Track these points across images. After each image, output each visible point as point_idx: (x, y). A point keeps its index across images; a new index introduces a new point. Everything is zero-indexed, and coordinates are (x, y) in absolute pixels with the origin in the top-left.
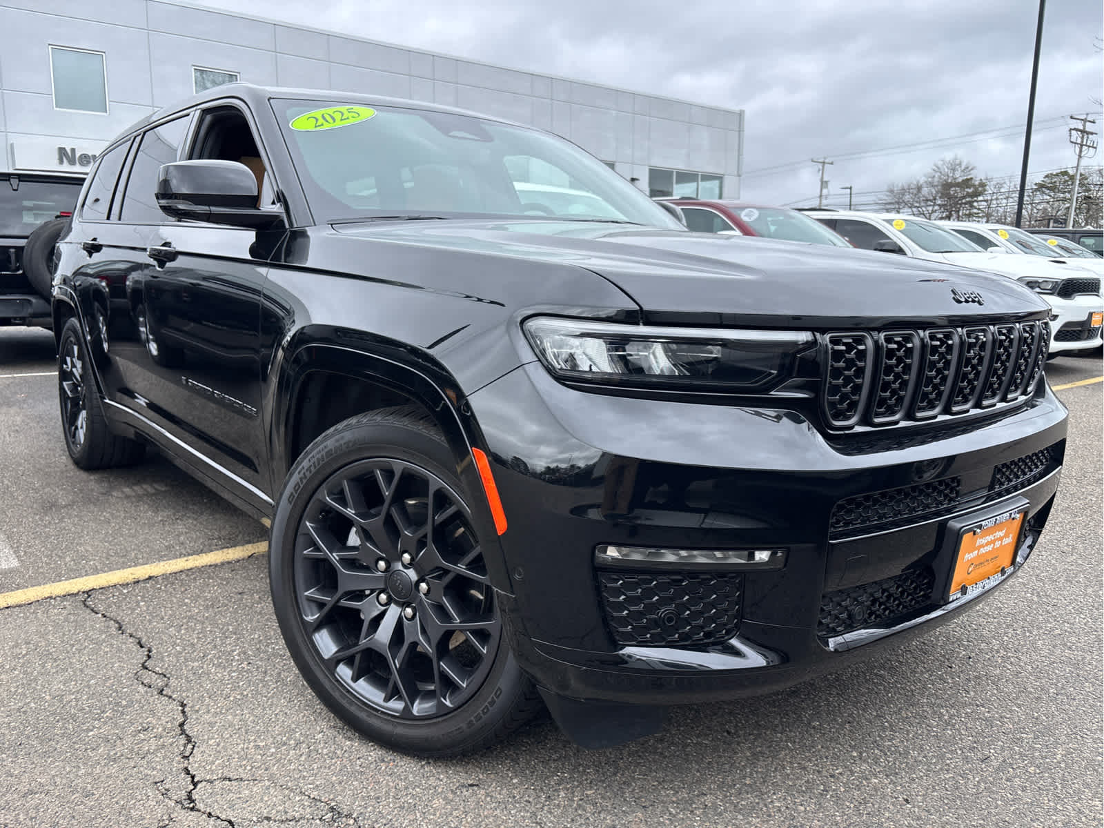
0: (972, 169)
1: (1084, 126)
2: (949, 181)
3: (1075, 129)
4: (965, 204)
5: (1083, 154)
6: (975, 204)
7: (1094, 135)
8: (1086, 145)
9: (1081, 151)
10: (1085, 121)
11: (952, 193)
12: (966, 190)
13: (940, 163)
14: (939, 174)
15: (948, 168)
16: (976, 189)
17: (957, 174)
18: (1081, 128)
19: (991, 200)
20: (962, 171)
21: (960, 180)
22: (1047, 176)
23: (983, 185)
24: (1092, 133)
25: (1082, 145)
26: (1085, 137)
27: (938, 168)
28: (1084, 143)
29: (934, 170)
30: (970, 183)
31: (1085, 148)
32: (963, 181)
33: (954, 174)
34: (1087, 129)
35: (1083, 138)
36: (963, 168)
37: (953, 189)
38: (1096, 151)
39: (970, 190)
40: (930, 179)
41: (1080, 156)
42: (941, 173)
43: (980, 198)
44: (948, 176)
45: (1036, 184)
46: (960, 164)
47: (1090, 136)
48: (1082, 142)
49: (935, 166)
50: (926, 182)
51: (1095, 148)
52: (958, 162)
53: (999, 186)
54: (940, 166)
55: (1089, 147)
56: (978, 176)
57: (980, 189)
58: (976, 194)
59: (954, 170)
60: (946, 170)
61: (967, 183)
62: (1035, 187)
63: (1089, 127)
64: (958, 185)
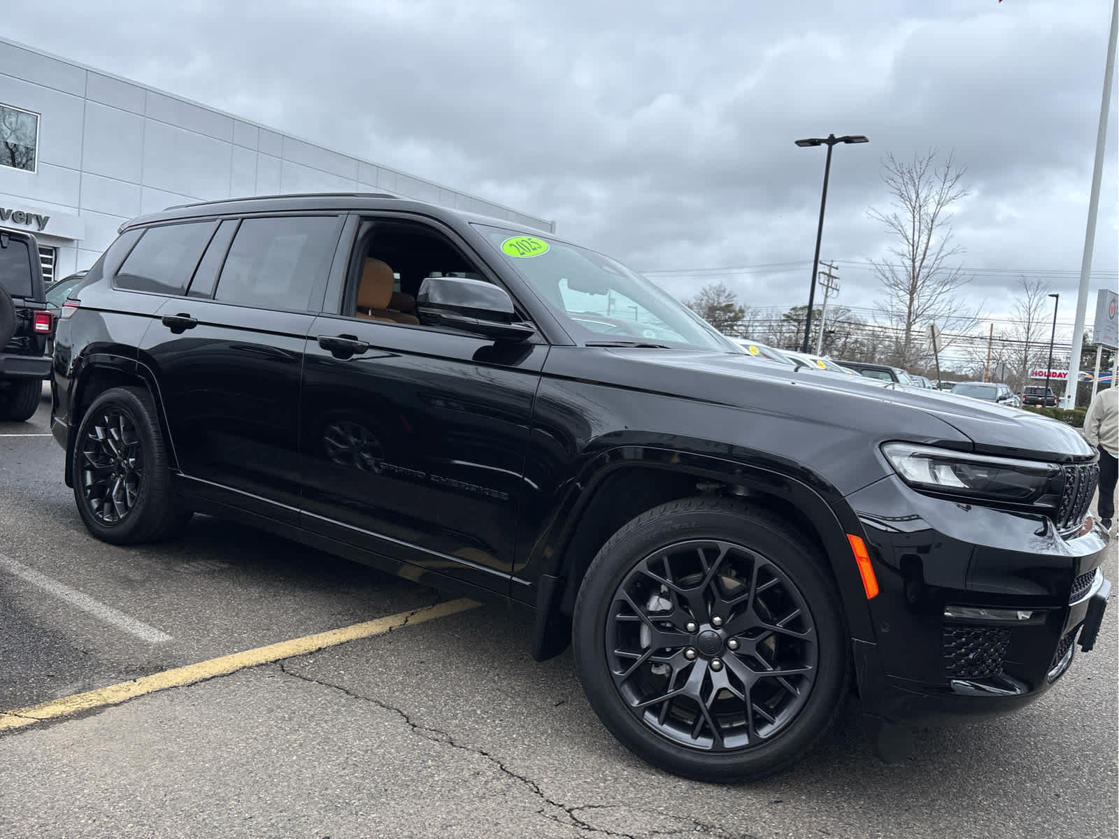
0: (734, 297)
1: (830, 270)
2: (715, 305)
3: (823, 273)
4: (727, 326)
5: (829, 294)
6: (735, 328)
7: (837, 280)
8: (831, 287)
9: (827, 292)
10: (830, 266)
11: (717, 315)
12: (728, 314)
13: (708, 288)
14: (707, 298)
15: (714, 293)
16: (736, 314)
17: (722, 299)
18: (828, 272)
19: (748, 326)
20: (726, 297)
21: (723, 304)
22: (793, 309)
23: (742, 311)
24: (836, 278)
25: (828, 287)
26: (831, 280)
27: (706, 292)
28: (830, 285)
29: (703, 294)
30: (731, 308)
31: (830, 289)
32: (726, 306)
33: (719, 299)
34: (832, 274)
35: (828, 281)
36: (726, 295)
37: (718, 312)
38: (838, 293)
39: (732, 315)
40: (699, 302)
41: (826, 296)
42: (708, 296)
43: (739, 323)
44: (714, 300)
45: (784, 315)
46: (724, 291)
47: (834, 280)
48: (828, 284)
49: (704, 290)
50: (695, 303)
51: (838, 290)
52: (722, 289)
53: (755, 313)
54: (708, 291)
55: (834, 289)
56: (738, 303)
57: (740, 314)
58: (736, 319)
59: (719, 295)
60: (713, 295)
61: (728, 308)
62: (783, 318)
63: (834, 272)
64: (721, 309)
